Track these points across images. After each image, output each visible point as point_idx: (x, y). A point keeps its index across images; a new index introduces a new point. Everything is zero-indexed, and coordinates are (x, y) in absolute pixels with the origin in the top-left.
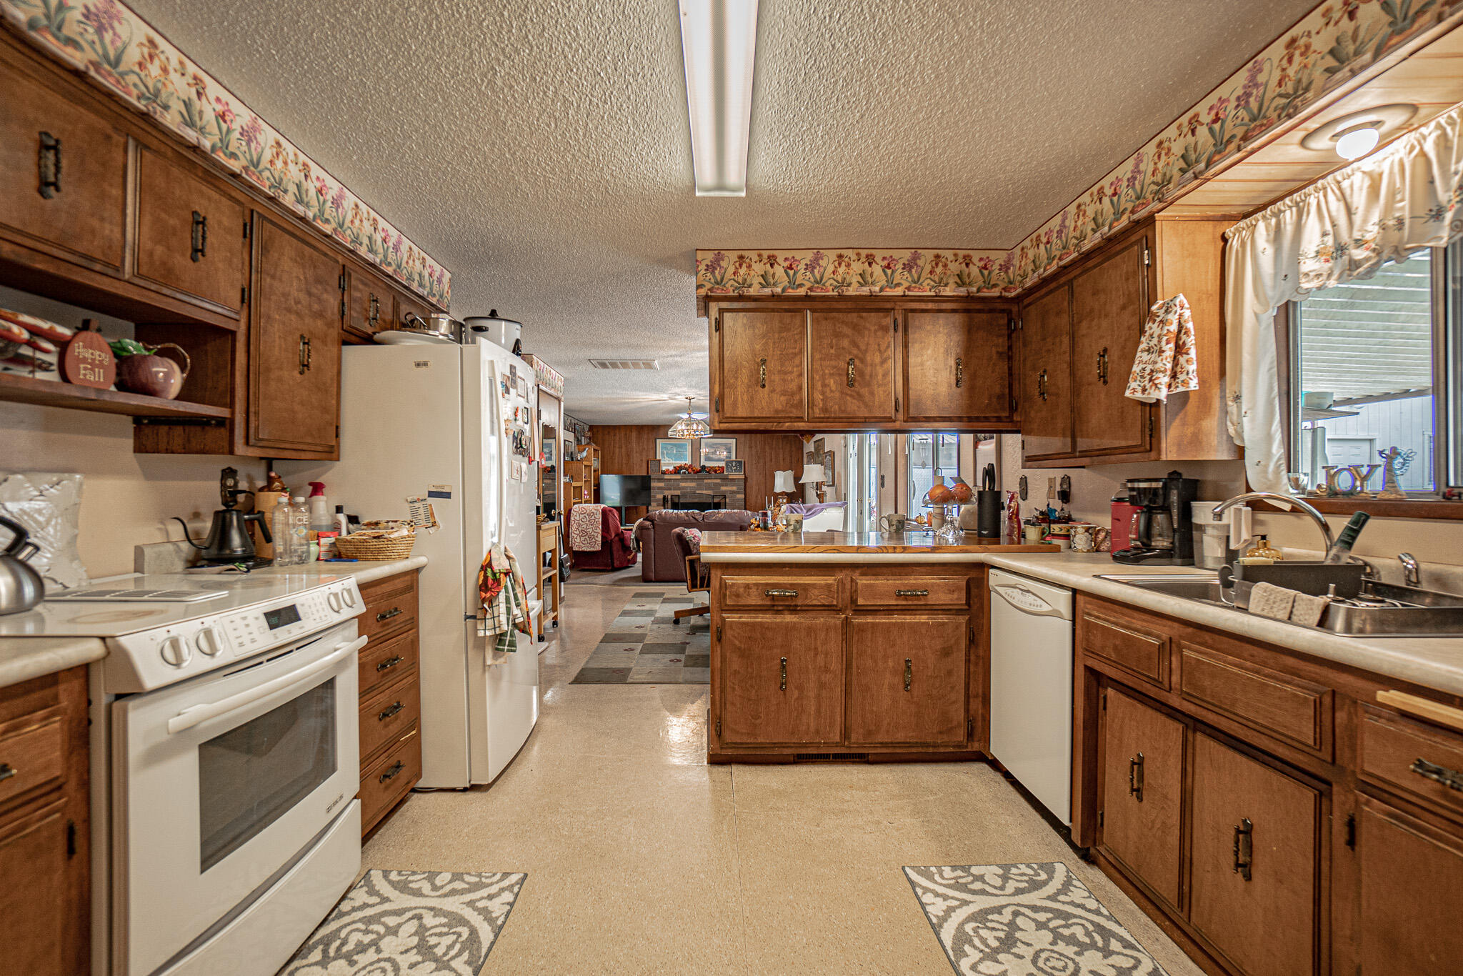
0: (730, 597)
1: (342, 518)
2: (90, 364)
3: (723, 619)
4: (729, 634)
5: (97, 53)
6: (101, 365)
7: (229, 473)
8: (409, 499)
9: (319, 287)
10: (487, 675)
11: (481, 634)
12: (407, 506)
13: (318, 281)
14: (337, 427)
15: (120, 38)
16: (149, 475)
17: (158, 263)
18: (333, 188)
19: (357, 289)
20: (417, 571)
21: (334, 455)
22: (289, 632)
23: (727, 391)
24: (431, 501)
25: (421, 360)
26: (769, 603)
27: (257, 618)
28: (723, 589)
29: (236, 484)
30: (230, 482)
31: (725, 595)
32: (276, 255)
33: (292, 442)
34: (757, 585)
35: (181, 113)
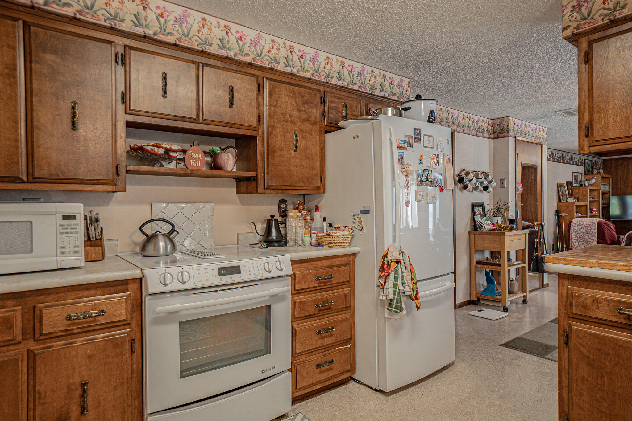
0: (576, 307)
1: (325, 224)
2: (195, 159)
3: (570, 326)
4: (574, 340)
5: (180, 34)
6: (199, 159)
7: (282, 201)
8: (352, 214)
9: (306, 106)
10: (386, 323)
11: (381, 297)
12: (352, 218)
13: (305, 103)
14: (321, 177)
15: (189, 23)
16: (243, 203)
17: (213, 112)
18: (310, 52)
19: (332, 102)
20: (354, 255)
21: (322, 191)
22: (231, 278)
23: (596, 117)
24: (361, 215)
25: (355, 135)
26: (623, 321)
27: (213, 270)
28: (570, 299)
29: (286, 207)
30: (283, 206)
31: (571, 304)
32: (277, 96)
33: (291, 186)
34: (609, 301)
35: (218, 45)
